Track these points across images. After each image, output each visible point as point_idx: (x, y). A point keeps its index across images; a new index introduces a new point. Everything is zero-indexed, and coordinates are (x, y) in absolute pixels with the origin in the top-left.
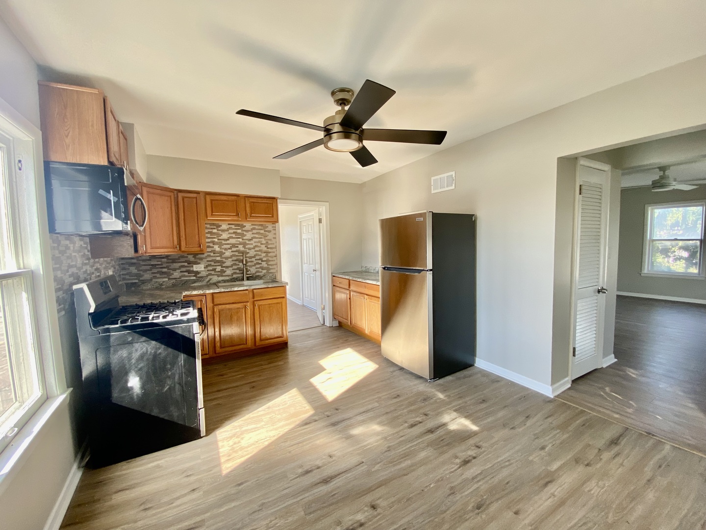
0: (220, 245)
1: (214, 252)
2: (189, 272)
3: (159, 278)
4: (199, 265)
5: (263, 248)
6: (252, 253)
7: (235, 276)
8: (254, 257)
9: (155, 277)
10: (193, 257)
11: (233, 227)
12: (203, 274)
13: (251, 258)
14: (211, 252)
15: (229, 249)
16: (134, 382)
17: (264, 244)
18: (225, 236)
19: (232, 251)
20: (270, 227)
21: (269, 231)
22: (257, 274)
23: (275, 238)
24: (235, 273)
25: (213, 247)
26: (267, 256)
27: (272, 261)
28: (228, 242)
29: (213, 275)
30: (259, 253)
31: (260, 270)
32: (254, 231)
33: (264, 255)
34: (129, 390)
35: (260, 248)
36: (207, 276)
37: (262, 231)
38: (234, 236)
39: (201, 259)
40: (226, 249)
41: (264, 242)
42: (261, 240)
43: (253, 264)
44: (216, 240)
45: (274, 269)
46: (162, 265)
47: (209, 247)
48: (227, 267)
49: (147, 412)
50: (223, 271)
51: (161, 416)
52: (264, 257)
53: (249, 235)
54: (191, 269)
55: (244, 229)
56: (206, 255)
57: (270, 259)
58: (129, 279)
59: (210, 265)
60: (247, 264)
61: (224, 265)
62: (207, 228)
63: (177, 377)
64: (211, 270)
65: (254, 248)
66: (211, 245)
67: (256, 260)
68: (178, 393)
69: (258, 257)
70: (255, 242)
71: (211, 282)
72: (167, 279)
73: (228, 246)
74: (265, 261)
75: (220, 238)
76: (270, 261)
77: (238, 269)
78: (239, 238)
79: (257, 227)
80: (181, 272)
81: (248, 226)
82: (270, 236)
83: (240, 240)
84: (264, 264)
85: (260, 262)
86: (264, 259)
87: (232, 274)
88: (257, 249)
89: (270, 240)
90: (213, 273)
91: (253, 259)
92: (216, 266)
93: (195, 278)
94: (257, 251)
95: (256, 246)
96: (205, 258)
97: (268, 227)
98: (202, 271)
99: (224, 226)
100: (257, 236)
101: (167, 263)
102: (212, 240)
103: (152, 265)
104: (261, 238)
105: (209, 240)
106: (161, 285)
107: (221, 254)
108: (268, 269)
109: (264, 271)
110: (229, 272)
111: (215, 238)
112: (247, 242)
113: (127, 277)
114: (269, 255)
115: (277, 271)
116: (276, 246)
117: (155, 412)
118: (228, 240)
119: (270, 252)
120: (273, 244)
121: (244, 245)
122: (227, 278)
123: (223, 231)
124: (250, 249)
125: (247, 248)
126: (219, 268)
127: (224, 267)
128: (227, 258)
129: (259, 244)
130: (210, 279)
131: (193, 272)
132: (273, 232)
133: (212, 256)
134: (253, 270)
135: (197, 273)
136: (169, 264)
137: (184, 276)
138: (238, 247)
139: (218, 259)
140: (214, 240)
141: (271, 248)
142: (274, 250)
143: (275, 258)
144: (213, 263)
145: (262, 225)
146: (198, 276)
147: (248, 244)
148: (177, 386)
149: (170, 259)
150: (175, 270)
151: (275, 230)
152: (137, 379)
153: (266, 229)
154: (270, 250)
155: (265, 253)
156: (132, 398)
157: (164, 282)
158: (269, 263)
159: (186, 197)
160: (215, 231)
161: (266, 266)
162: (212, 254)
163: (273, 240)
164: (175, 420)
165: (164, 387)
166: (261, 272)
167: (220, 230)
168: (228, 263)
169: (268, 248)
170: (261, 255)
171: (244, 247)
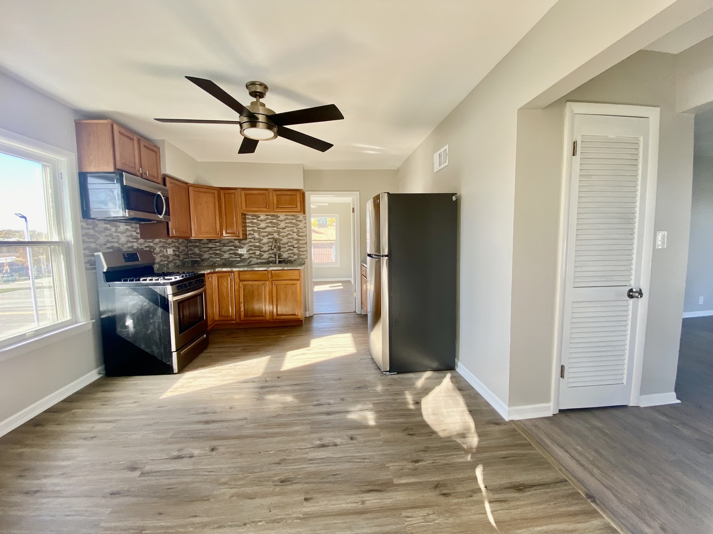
0: (259, 233)
1: (254, 238)
2: (236, 254)
3: (213, 258)
4: (243, 249)
5: (295, 235)
6: (285, 240)
7: (270, 259)
8: (287, 244)
9: (211, 257)
10: (239, 242)
11: (270, 217)
12: (246, 256)
13: (284, 244)
14: (252, 238)
15: (266, 236)
16: (129, 323)
17: (296, 232)
18: (263, 225)
19: (268, 238)
20: (301, 217)
21: (300, 221)
22: (289, 259)
23: (306, 227)
24: (271, 257)
25: (253, 234)
26: (298, 243)
27: (303, 247)
28: (265, 230)
29: (254, 257)
30: (291, 240)
31: (292, 255)
32: (287, 221)
33: (296, 242)
34: (127, 327)
35: (292, 236)
36: (249, 258)
37: (294, 221)
38: (270, 225)
39: (244, 244)
40: (263, 236)
41: (295, 230)
42: (293, 228)
43: (286, 249)
44: (256, 228)
45: (304, 255)
46: (216, 247)
47: (250, 234)
48: (264, 252)
49: (137, 345)
50: (261, 255)
51: (147, 351)
52: (296, 244)
53: (282, 225)
54: (237, 252)
55: (278, 219)
56: (248, 240)
57: (301, 246)
58: (194, 258)
59: (251, 249)
60: (281, 250)
61: (262, 250)
62: (249, 219)
63: (156, 325)
64: (252, 254)
65: (287, 236)
66: (252, 232)
67: (288, 246)
68: (158, 336)
69: (289, 244)
70: (288, 231)
71: (251, 263)
72: (219, 259)
73: (266, 234)
74: (296, 248)
75: (259, 227)
76: (301, 248)
77: (273, 253)
78: (274, 227)
79: (289, 217)
80: (230, 254)
81: (282, 216)
82: (301, 225)
83: (275, 228)
84: (296, 251)
85: (292, 248)
86: (296, 246)
87: (269, 258)
88: (289, 237)
89: (301, 229)
90: (253, 256)
91: (286, 246)
92: (255, 250)
93: (239, 259)
94: (290, 238)
95: (289, 234)
96: (248, 243)
97: (299, 217)
98: (246, 254)
99: (262, 217)
100: (289, 225)
101: (220, 246)
102: (253, 228)
103: (209, 248)
104: (293, 227)
105: (250, 229)
106: (215, 263)
107: (260, 240)
108: (299, 255)
109: (295, 257)
110: (266, 256)
111: (255, 227)
112: (281, 230)
113: (193, 256)
114: (300, 242)
115: (307, 257)
116: (306, 234)
117: (143, 347)
118: (265, 228)
119: (301, 240)
120: (304, 232)
121: (279, 233)
122: (264, 261)
123: (261, 221)
124: (283, 237)
125: (281, 236)
126: (258, 253)
127: (262, 251)
128: (264, 244)
129: (291, 233)
130: (251, 261)
131: (238, 254)
132: (304, 221)
133: (253, 242)
134: (285, 255)
135: (241, 255)
136: (221, 248)
137: (231, 257)
138: (273, 235)
139: (257, 244)
140: (255, 228)
141: (302, 236)
142: (304, 238)
143: (305, 245)
144: (253, 248)
145: (293, 215)
146: (242, 258)
147: (282, 232)
148: (157, 331)
149: (222, 244)
150: (225, 252)
151: (306, 219)
152: (131, 321)
153: (298, 219)
154: (301, 238)
155: (296, 240)
156: (128, 334)
157: (216, 261)
158: (300, 250)
159: (227, 193)
160: (255, 221)
161: (297, 252)
162: (253, 240)
163: (303, 228)
164: (156, 355)
165: (148, 330)
166: (293, 257)
167: (279, 221)
168: (265, 248)
169: (299, 236)
170: (293, 242)
171: (278, 235)
